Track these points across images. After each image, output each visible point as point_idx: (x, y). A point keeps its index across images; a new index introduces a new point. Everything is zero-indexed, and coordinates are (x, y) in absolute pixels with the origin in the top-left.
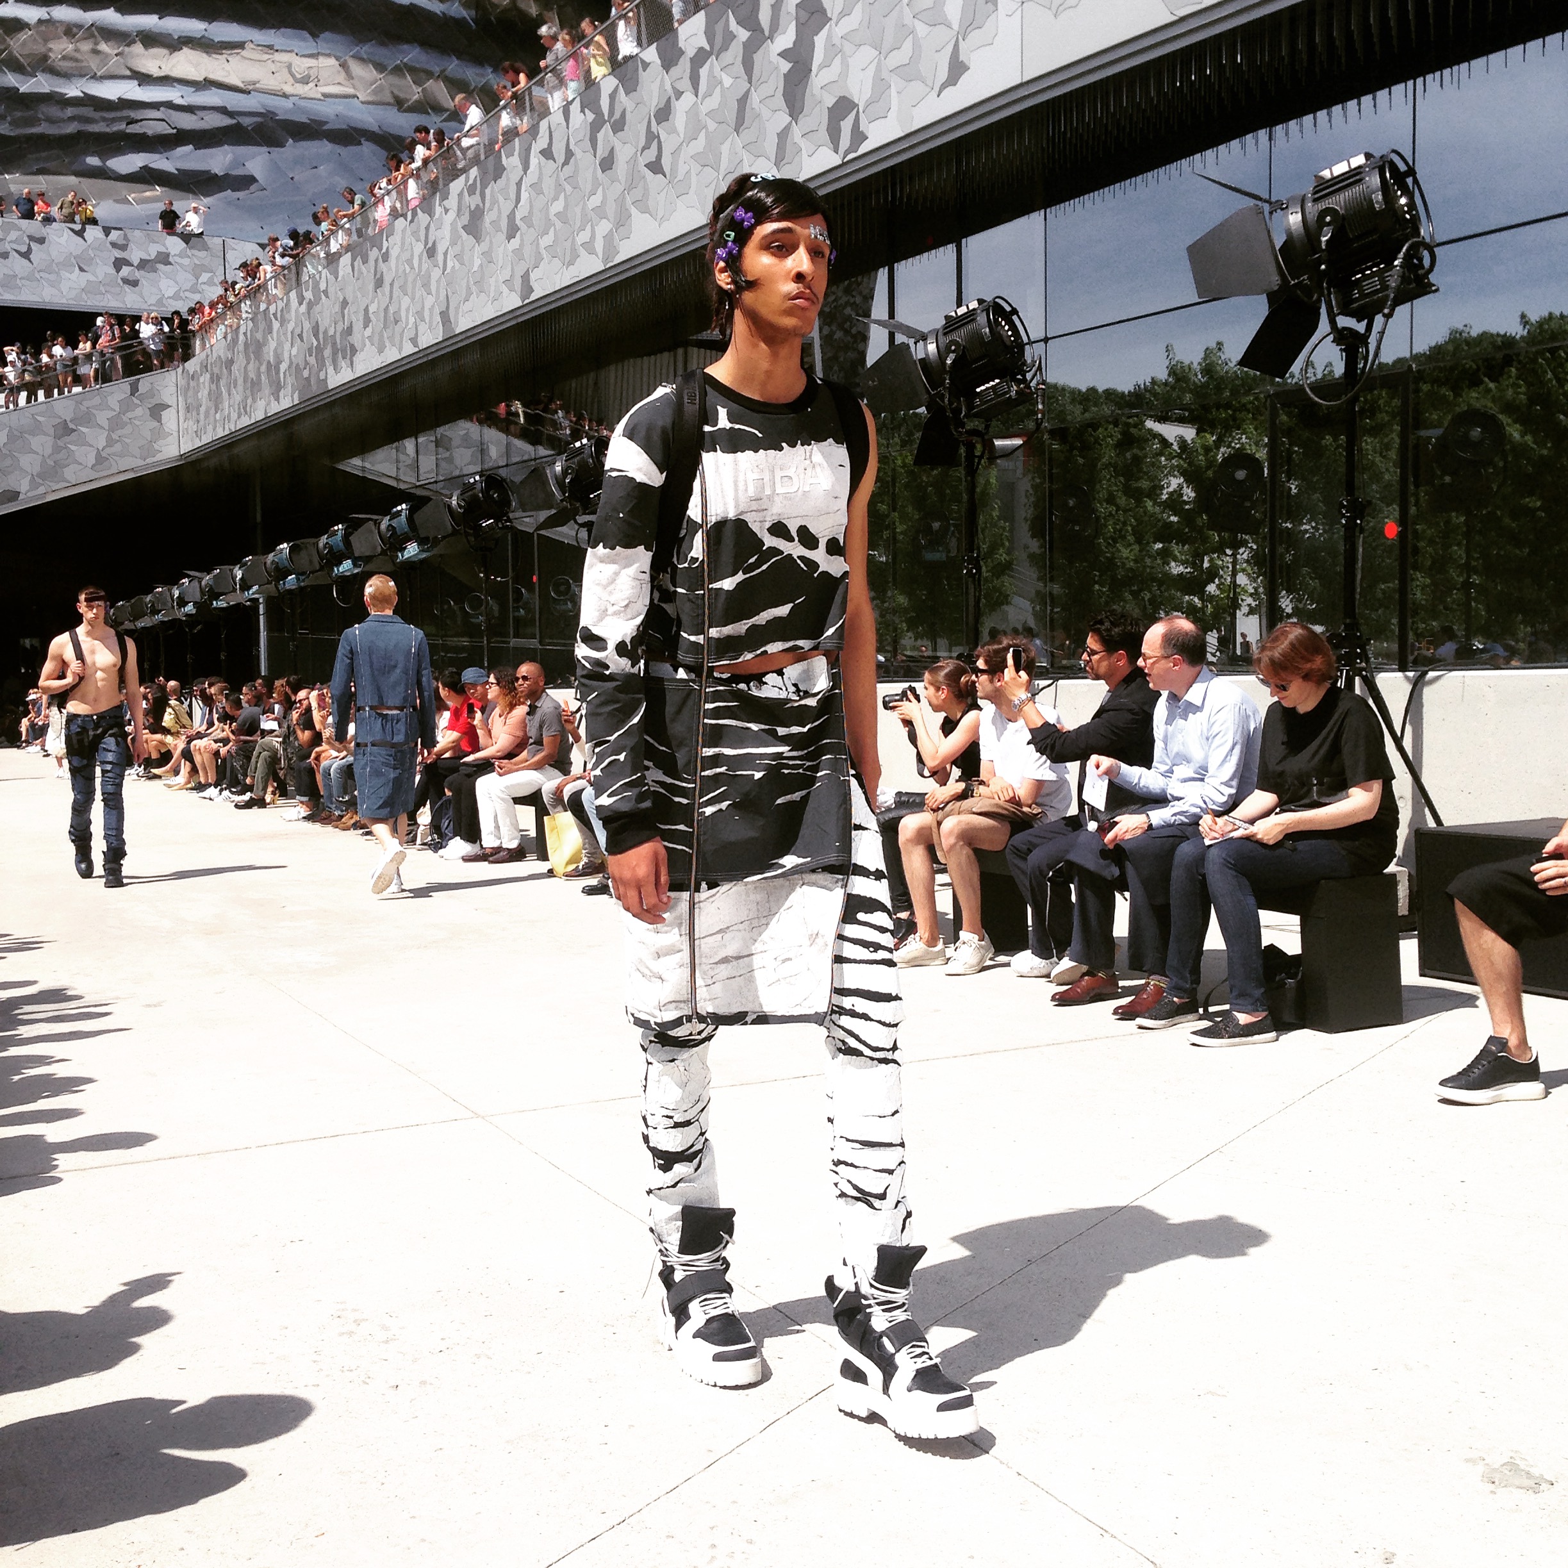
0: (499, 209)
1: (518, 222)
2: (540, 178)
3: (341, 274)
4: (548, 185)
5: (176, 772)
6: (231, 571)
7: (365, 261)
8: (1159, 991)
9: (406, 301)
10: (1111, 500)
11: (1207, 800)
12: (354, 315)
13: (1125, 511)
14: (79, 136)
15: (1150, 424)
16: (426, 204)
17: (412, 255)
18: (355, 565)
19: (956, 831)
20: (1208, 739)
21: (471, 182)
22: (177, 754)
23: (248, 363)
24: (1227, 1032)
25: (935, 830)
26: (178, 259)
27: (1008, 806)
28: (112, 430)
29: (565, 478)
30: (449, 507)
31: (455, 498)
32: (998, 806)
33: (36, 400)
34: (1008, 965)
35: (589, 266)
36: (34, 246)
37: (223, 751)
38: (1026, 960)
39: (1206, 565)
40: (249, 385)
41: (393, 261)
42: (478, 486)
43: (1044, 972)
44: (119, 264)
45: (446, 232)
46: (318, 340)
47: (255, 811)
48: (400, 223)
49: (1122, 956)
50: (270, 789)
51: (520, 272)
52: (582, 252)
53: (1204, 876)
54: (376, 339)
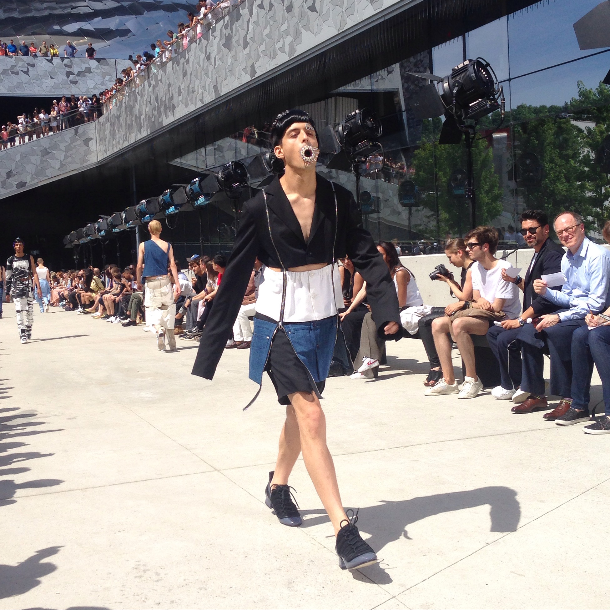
0: (239, 35)
1: (248, 40)
2: (258, 18)
3: (167, 71)
4: (262, 21)
5: (97, 310)
6: (120, 214)
7: (178, 65)
8: (568, 405)
9: (197, 82)
10: (552, 161)
11: (590, 306)
12: (174, 91)
13: (560, 166)
14: (50, 15)
15: (573, 122)
16: (205, 35)
17: (200, 60)
18: (176, 208)
19: (460, 326)
20: (589, 274)
21: (226, 23)
22: (97, 301)
23: (127, 116)
24: (604, 427)
25: (450, 325)
26: (95, 70)
27: (487, 312)
28: (67, 152)
29: (271, 161)
30: (217, 177)
31: (220, 174)
32: (481, 312)
33: (33, 139)
34: (490, 393)
35: (282, 58)
36: (30, 68)
37: (117, 299)
38: (499, 391)
39: (603, 191)
40: (127, 126)
41: (191, 64)
42: (231, 167)
43: (509, 397)
44: (68, 74)
45: (215, 48)
46: (158, 103)
47: (132, 327)
48: (194, 45)
49: (548, 388)
50: (138, 317)
51: (250, 63)
52: (279, 52)
53: (588, 345)
54: (184, 101)
